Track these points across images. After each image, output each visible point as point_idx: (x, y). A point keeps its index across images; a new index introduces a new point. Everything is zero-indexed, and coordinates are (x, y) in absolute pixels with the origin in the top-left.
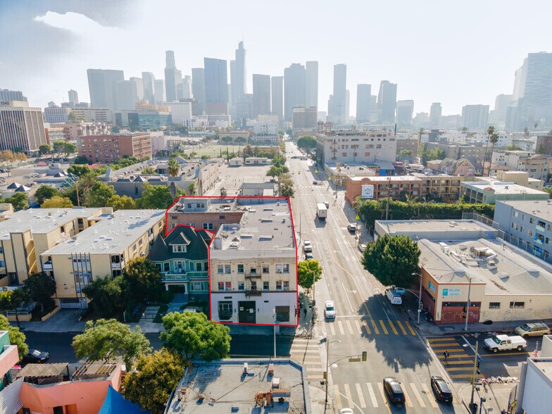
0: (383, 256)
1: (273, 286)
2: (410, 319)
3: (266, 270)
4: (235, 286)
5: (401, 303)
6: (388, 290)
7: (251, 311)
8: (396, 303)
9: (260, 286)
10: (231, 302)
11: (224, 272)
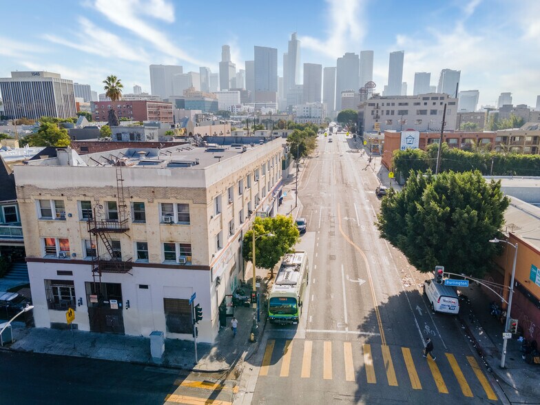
0: (419, 206)
1: (156, 253)
2: (480, 352)
3: (139, 216)
4: (77, 248)
5: (456, 311)
6: (428, 282)
7: (114, 305)
8: (446, 310)
9: (129, 251)
10: (71, 283)
11: (54, 216)
